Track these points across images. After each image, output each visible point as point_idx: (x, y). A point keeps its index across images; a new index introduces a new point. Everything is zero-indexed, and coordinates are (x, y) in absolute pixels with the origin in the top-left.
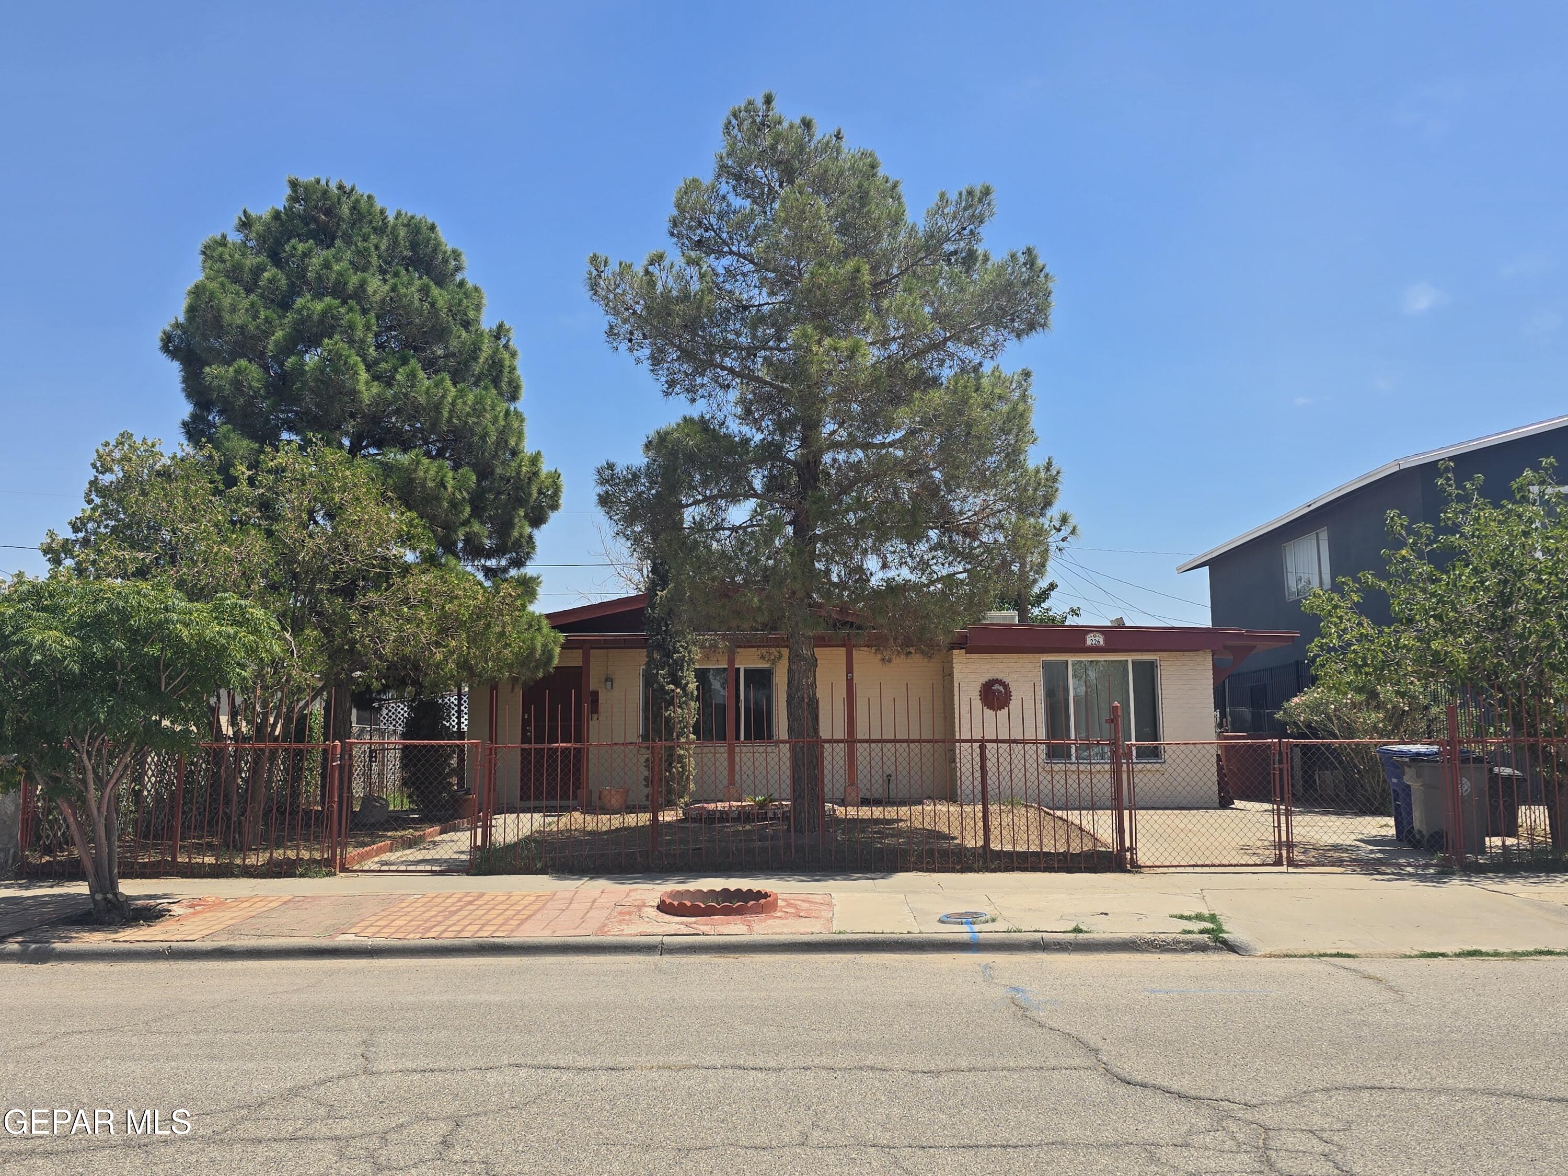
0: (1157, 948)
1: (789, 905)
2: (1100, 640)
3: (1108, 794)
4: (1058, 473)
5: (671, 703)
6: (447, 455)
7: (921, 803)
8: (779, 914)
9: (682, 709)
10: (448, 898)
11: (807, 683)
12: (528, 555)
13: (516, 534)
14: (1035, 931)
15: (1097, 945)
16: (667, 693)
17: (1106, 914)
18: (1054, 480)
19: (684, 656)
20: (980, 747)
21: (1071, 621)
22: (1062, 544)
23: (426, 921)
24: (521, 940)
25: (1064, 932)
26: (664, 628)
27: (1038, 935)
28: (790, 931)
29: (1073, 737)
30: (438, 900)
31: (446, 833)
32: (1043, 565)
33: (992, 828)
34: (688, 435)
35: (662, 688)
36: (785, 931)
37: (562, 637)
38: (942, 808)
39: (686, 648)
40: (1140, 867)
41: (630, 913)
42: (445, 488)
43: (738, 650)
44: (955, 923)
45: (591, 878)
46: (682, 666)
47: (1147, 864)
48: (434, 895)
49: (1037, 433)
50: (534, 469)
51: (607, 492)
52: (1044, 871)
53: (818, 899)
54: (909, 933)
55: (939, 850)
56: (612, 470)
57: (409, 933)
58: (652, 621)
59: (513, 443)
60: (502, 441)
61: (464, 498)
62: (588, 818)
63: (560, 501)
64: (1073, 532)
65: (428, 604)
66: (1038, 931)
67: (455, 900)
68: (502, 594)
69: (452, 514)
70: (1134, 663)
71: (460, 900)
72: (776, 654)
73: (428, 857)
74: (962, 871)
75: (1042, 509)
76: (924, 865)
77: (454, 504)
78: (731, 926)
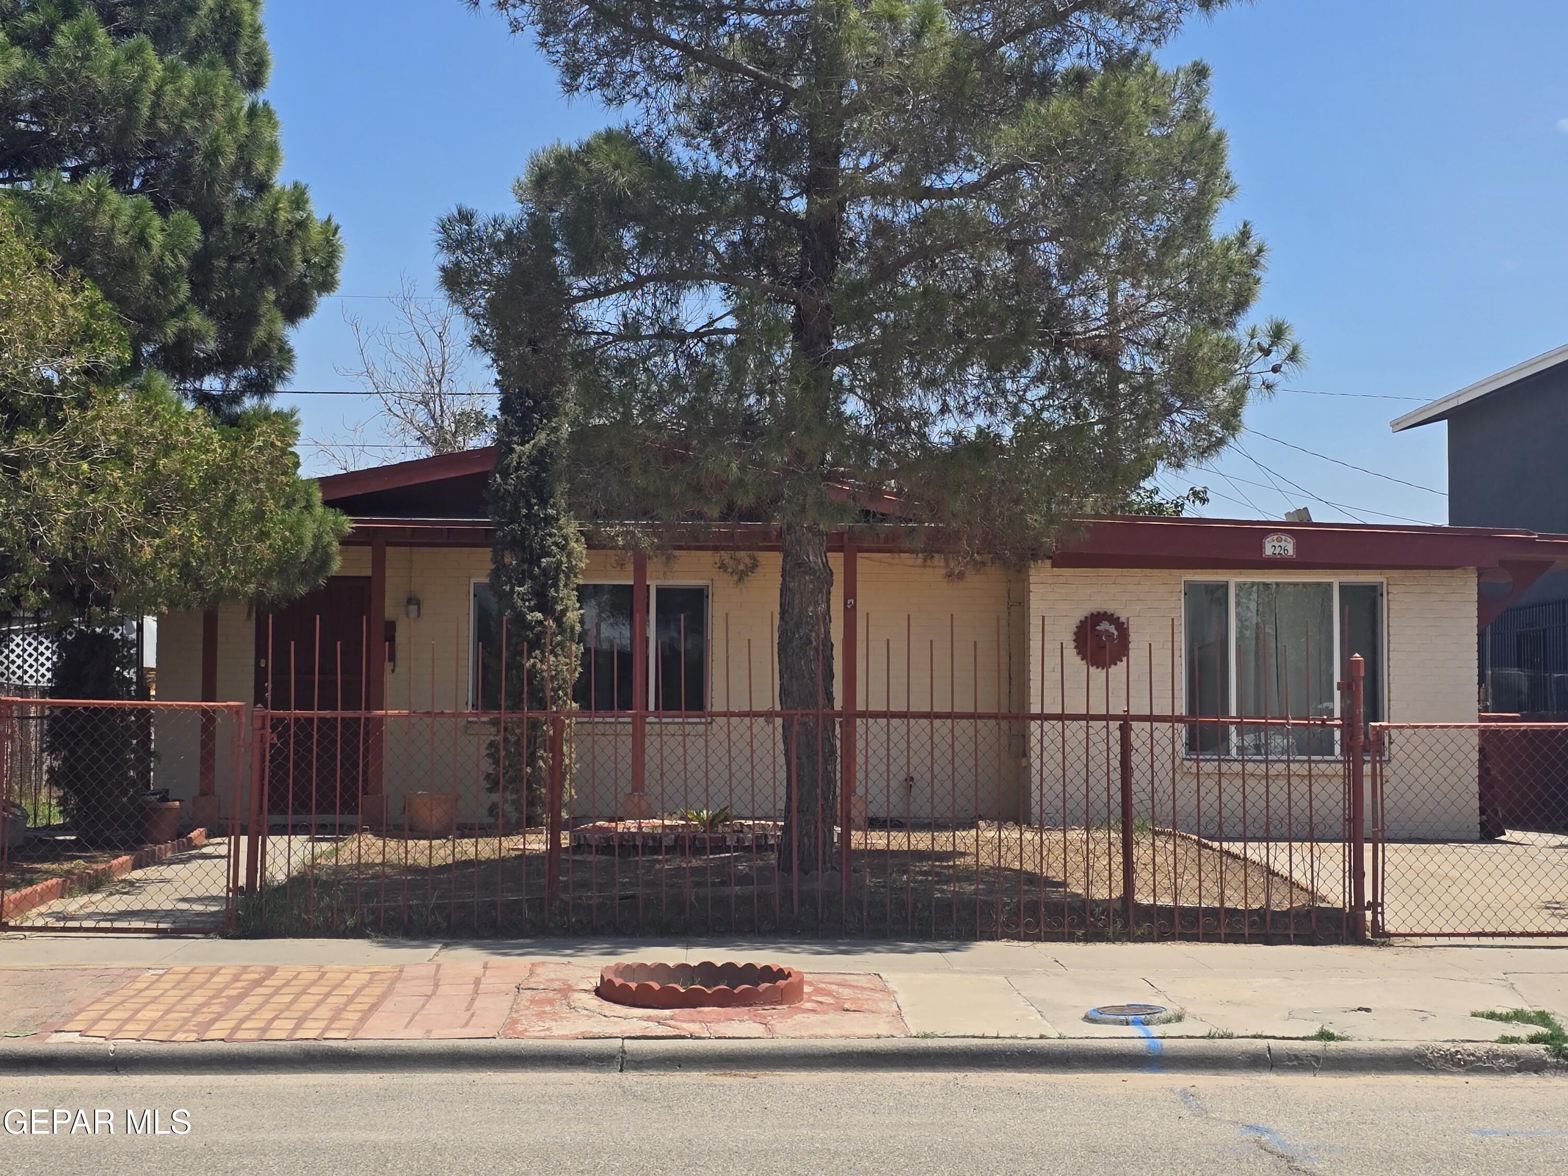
0: (1460, 1066)
1: (818, 991)
2: (1288, 547)
3: (1338, 812)
4: (1260, 250)
5: (536, 644)
6: (137, 183)
7: (973, 825)
8: (808, 1005)
9: (556, 656)
10: (213, 974)
11: (815, 613)
12: (279, 373)
13: (260, 334)
14: (1254, 1037)
15: (1360, 1060)
16: (529, 626)
17: (1368, 1010)
18: (1253, 262)
19: (561, 562)
20: (1121, 728)
21: (1192, 511)
22: (1271, 377)
23: (195, 1012)
24: (379, 1043)
25: (1303, 1039)
26: (524, 511)
27: (1261, 1044)
28: (839, 1032)
29: (1233, 712)
30: (199, 978)
31: (141, 867)
32: (1234, 412)
33: (1139, 868)
34: (616, 166)
35: (519, 618)
36: (831, 1032)
37: (348, 524)
38: (1011, 834)
39: (563, 548)
40: (1389, 935)
41: (551, 1002)
42: (148, 247)
43: (677, 553)
44: (1115, 1022)
45: (446, 946)
46: (556, 580)
47: (1401, 930)
48: (188, 969)
49: (1235, 179)
50: (299, 215)
51: (457, 264)
52: (1226, 942)
53: (863, 981)
54: (1042, 1037)
55: (1047, 905)
56: (469, 224)
57: (175, 1032)
58: (503, 498)
59: (261, 168)
60: (244, 166)
61: (180, 267)
62: (393, 844)
63: (338, 276)
64: (1293, 356)
65: (123, 457)
66: (1260, 1037)
67: (228, 978)
68: (256, 444)
69: (158, 296)
70: (1343, 588)
71: (236, 978)
72: (748, 561)
73: (137, 907)
74: (1088, 939)
75: (1230, 314)
76: (1022, 929)
77: (162, 278)
78: (735, 1024)
